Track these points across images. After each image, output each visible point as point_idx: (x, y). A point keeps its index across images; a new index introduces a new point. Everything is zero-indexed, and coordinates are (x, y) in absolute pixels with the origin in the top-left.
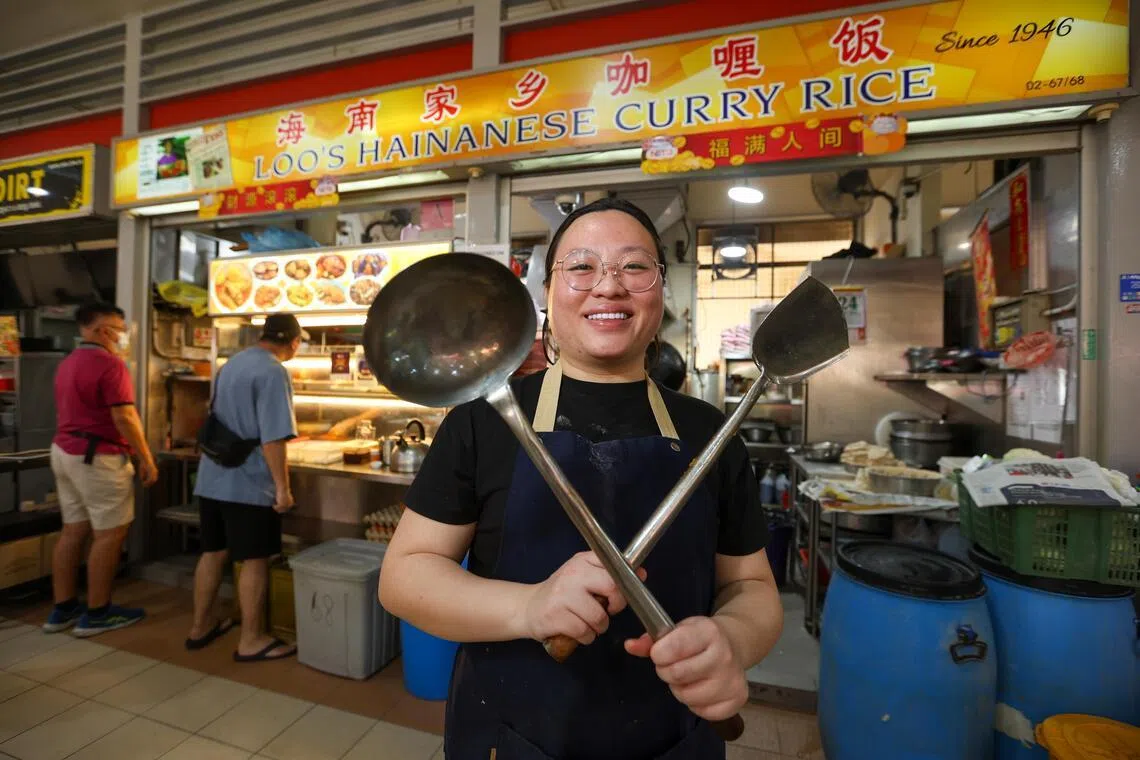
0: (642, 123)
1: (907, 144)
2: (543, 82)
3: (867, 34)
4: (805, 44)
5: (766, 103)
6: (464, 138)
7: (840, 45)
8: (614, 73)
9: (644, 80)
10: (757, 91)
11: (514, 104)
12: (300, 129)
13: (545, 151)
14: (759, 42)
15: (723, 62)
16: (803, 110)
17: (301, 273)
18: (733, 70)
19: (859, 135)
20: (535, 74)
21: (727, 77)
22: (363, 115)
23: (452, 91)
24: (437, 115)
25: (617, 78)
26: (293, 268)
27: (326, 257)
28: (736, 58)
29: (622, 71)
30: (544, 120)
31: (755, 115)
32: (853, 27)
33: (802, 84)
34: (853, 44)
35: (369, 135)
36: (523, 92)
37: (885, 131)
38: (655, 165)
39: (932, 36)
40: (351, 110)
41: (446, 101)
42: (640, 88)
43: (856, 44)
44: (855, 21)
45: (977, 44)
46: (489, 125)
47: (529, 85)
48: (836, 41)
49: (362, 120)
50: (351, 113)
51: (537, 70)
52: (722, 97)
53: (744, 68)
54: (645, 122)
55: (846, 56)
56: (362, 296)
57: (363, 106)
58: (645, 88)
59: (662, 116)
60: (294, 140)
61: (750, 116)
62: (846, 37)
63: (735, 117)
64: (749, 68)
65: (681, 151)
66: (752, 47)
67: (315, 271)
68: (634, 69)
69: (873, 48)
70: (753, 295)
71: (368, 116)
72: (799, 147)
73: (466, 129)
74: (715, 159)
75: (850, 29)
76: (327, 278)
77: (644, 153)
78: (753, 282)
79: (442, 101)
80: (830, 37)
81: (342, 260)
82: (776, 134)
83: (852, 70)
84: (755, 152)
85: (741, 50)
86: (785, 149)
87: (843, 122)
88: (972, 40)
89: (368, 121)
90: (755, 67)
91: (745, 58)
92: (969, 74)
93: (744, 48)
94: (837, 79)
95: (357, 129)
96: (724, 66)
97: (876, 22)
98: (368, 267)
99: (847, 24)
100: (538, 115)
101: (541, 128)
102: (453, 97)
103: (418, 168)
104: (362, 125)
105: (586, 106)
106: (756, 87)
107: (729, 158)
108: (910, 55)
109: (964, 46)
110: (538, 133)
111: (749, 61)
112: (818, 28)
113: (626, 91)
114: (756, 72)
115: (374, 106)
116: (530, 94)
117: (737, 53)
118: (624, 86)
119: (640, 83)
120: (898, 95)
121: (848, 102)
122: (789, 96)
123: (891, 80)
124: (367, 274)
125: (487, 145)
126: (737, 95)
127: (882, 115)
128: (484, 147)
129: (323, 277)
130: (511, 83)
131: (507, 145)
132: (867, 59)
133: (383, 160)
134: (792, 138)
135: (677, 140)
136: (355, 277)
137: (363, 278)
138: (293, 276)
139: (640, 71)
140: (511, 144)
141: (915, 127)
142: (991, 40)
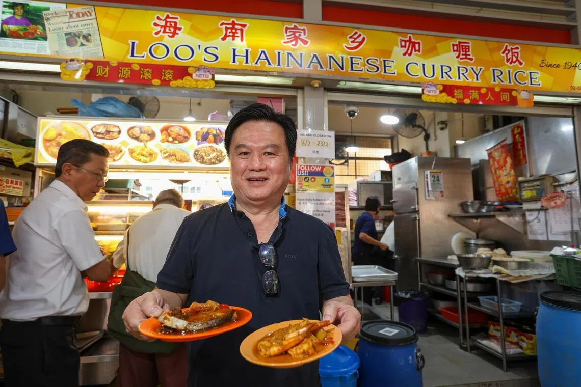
0: (419, 74)
1: (534, 106)
2: (364, 39)
3: (515, 53)
4: (492, 51)
5: (477, 75)
6: (313, 61)
7: (505, 55)
8: (403, 44)
9: (419, 51)
10: (472, 68)
11: (345, 46)
12: (176, 28)
13: (368, 79)
14: (472, 45)
15: (457, 51)
16: (492, 82)
17: (144, 137)
18: (461, 56)
19: (516, 97)
20: (359, 33)
21: (459, 59)
22: (234, 31)
23: (304, 30)
24: (294, 43)
25: (405, 47)
26: (136, 132)
27: (171, 126)
28: (462, 50)
29: (408, 44)
30: (366, 60)
31: (473, 80)
32: (509, 48)
33: (491, 69)
34: (510, 56)
35: (240, 45)
36: (352, 42)
37: (525, 98)
38: (428, 97)
39: (538, 60)
40: (222, 24)
41: (300, 35)
42: (417, 55)
43: (511, 56)
44: (510, 46)
45: (553, 66)
46: (331, 57)
47: (355, 39)
48: (503, 53)
49: (234, 33)
50: (224, 26)
51: (360, 31)
52: (457, 68)
53: (466, 57)
54: (421, 74)
55: (508, 61)
56: (206, 158)
57: (233, 24)
58: (420, 56)
59: (429, 72)
60: (171, 35)
61: (470, 80)
62: (507, 52)
63: (464, 80)
64: (468, 57)
65: (441, 92)
66: (469, 46)
67: (159, 136)
68: (414, 44)
69: (517, 60)
70: (346, 174)
71: (239, 31)
72: (493, 99)
73: (315, 56)
74: (457, 99)
75: (508, 49)
76: (172, 142)
77: (423, 90)
78: (346, 167)
79: (297, 34)
80: (501, 51)
81: (186, 130)
82: (483, 91)
83: (510, 67)
84: (474, 99)
85: (464, 47)
86: (487, 99)
87: (510, 91)
88: (551, 65)
89: (239, 34)
90: (471, 57)
91: (466, 52)
92: (551, 79)
93: (466, 46)
94: (505, 70)
95: (229, 39)
96: (457, 53)
97: (517, 48)
98: (211, 137)
99: (507, 46)
100: (362, 57)
101: (365, 65)
102: (305, 35)
103: (281, 75)
104: (234, 37)
105: (390, 58)
106: (472, 67)
107: (463, 99)
108: (531, 66)
109: (549, 66)
110: (363, 68)
111: (468, 53)
112: (496, 45)
113: (410, 55)
114: (471, 59)
115: (244, 26)
116: (356, 44)
117: (463, 49)
118: (409, 52)
119: (417, 52)
120: (528, 82)
121: (510, 82)
122: (486, 73)
123: (525, 75)
124: (210, 142)
125: (330, 68)
126: (464, 69)
127: (524, 90)
128: (328, 69)
129: (168, 141)
130: (344, 35)
131: (344, 71)
132: (515, 64)
133: (252, 63)
134: (490, 95)
135: (439, 86)
136: (198, 144)
137: (206, 145)
138: (137, 138)
139: (417, 46)
140: (347, 71)
141: (537, 98)
142: (558, 66)
